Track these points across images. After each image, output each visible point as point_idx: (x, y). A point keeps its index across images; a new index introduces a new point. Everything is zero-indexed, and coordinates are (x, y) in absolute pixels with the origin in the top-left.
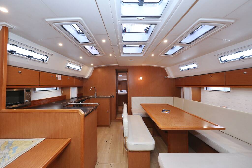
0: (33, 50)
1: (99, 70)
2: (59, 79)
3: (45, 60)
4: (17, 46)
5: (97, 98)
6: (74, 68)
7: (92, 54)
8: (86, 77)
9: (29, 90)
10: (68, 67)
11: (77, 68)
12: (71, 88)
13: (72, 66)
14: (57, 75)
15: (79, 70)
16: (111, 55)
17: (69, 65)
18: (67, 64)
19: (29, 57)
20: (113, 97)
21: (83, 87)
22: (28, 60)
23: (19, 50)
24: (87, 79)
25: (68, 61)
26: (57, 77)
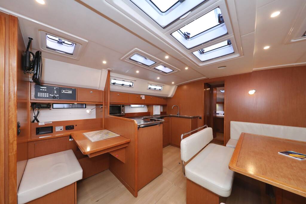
0: (124, 80)
1: (185, 87)
2: (142, 99)
3: (132, 85)
4: (116, 79)
5: (180, 117)
6: (155, 89)
7: (166, 73)
8: (169, 96)
9: (123, 106)
10: (150, 88)
11: (158, 88)
12: (154, 106)
13: (153, 87)
14: (141, 96)
15: (160, 89)
16: (187, 68)
17: (150, 86)
18: (148, 86)
19: (123, 85)
20: (200, 118)
21: (167, 106)
22: (122, 87)
23: (118, 82)
24: (170, 98)
25: (148, 83)
26: (141, 97)
